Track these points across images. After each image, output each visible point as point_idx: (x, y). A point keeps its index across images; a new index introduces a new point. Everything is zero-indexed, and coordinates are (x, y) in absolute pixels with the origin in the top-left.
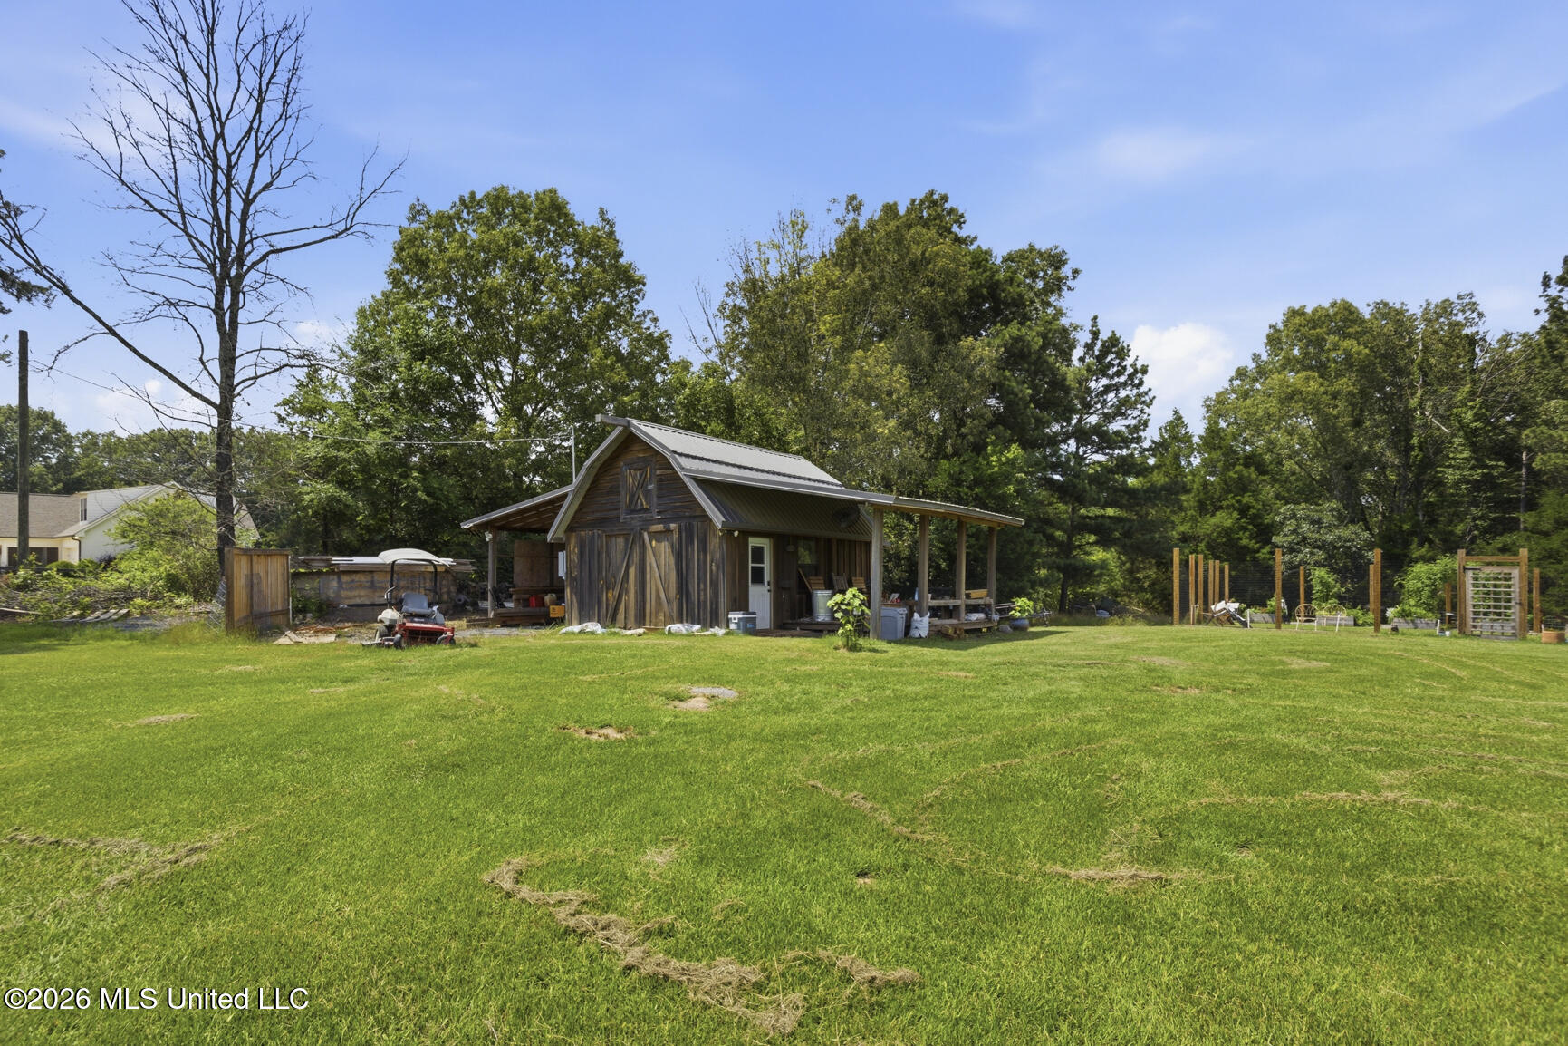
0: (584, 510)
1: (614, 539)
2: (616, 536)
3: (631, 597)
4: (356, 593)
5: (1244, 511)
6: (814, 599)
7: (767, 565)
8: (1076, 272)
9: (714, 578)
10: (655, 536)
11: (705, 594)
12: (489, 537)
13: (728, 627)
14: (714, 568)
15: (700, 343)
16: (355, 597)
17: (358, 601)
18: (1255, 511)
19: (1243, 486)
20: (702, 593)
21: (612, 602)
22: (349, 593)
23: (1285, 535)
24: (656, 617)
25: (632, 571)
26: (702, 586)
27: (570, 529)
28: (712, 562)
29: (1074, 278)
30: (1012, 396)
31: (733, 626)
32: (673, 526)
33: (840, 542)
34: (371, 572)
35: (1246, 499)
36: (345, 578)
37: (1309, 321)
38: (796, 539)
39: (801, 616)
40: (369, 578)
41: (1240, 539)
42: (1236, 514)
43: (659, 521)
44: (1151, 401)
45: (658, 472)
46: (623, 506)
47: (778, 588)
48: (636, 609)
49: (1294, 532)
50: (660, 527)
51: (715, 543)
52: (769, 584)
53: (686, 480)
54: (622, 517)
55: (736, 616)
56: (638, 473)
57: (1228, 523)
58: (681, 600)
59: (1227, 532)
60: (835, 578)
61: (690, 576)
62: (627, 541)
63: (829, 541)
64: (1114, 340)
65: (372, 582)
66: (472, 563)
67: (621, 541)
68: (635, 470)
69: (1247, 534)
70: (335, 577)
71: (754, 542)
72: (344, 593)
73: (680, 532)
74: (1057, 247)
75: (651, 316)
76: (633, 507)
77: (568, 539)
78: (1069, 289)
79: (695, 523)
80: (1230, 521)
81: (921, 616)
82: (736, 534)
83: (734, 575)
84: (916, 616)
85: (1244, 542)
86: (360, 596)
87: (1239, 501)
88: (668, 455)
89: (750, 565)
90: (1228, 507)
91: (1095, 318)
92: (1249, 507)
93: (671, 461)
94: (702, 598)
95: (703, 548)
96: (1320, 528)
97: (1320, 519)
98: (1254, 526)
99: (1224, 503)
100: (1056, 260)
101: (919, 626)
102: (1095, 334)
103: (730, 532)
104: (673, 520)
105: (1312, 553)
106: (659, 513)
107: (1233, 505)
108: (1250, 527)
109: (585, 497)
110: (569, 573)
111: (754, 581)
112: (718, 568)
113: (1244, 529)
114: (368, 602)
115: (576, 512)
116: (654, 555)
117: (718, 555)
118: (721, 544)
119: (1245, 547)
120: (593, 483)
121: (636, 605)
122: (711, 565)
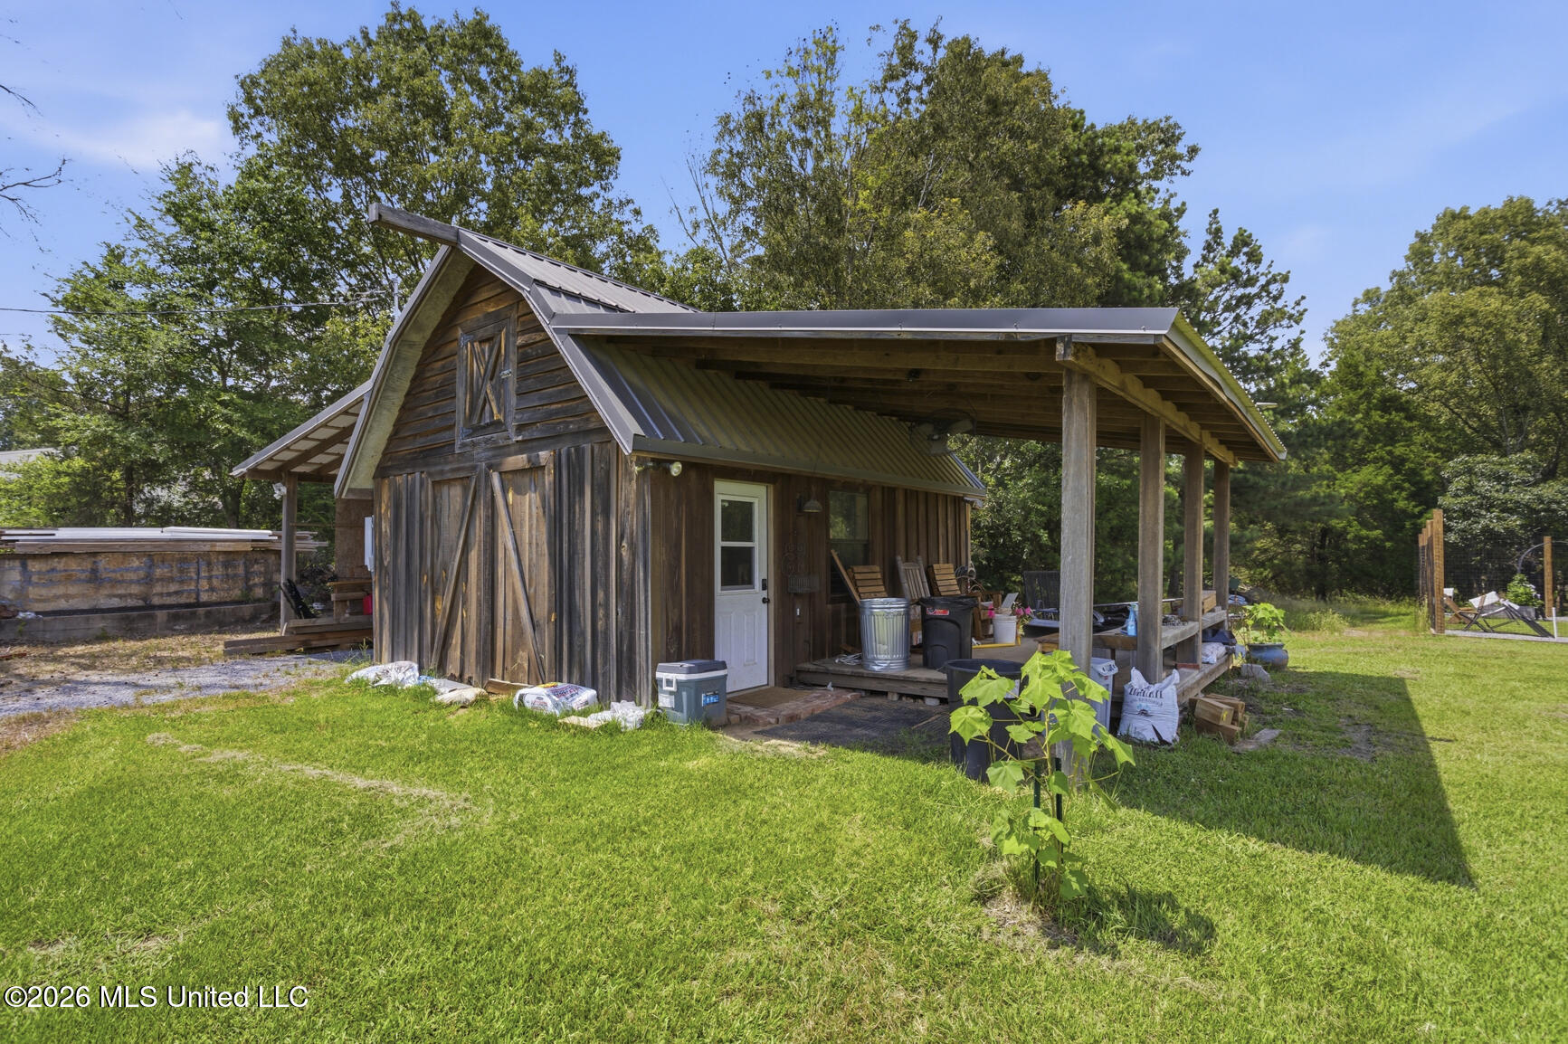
0: (402, 434)
1: (445, 489)
2: (449, 482)
3: (471, 613)
4: (60, 590)
5: (1397, 464)
6: (865, 617)
7: (761, 543)
8: (1193, 151)
9: (626, 576)
10: (513, 479)
11: (607, 616)
12: (280, 491)
13: (655, 698)
14: (624, 553)
15: (685, 215)
16: (57, 597)
17: (63, 604)
18: (1412, 465)
19: (1390, 435)
20: (601, 613)
21: (441, 622)
22: (44, 592)
23: (1456, 496)
24: (514, 661)
25: (474, 555)
26: (601, 595)
27: (382, 472)
28: (621, 538)
29: (1191, 159)
30: (1135, 293)
31: (665, 701)
32: (544, 455)
33: (911, 495)
34: (95, 554)
35: (1399, 450)
36: (34, 566)
37: (1476, 226)
38: (825, 486)
39: (836, 652)
40: (88, 565)
41: (1395, 500)
42: (1388, 469)
43: (523, 446)
44: (1301, 314)
45: (520, 341)
46: (460, 419)
47: (785, 597)
48: (478, 640)
49: (1469, 489)
50: (518, 461)
51: (629, 492)
52: (764, 587)
53: (557, 341)
54: (458, 443)
55: (672, 675)
56: (486, 347)
57: (1380, 480)
58: (558, 625)
59: (1378, 491)
60: (902, 566)
61: (578, 572)
62: (465, 489)
63: (890, 492)
64: (1243, 241)
65: (94, 571)
66: (315, 538)
67: (456, 491)
68: (482, 342)
69: (1404, 494)
70: (17, 563)
71: (726, 491)
72: (33, 592)
73: (558, 467)
74: (1167, 119)
75: (631, 206)
76: (475, 422)
77: (378, 489)
78: (1183, 173)
79: (587, 447)
80: (1380, 478)
81: (1150, 679)
82: (676, 469)
83: (673, 568)
84: (1137, 678)
85: (1401, 504)
86: (67, 597)
87: (1390, 453)
88: (525, 291)
89: (719, 543)
90: (1375, 460)
91: (1216, 212)
92: (1403, 460)
93: (532, 302)
94: (600, 624)
95: (603, 507)
96: (1508, 486)
97: (1507, 474)
98: (1412, 485)
99: (1371, 456)
100: (1169, 136)
101: (1151, 708)
102: (1217, 233)
103: (662, 464)
104: (542, 442)
105: (1499, 519)
106: (520, 429)
107: (1382, 458)
108: (1407, 485)
109: (403, 408)
110: (379, 558)
111: (729, 581)
112: (634, 554)
113: (1397, 487)
114: (85, 606)
115: (390, 439)
116: (512, 524)
117: (633, 523)
118: (640, 494)
119: (1404, 511)
120: (414, 379)
121: (479, 630)
122: (619, 547)
